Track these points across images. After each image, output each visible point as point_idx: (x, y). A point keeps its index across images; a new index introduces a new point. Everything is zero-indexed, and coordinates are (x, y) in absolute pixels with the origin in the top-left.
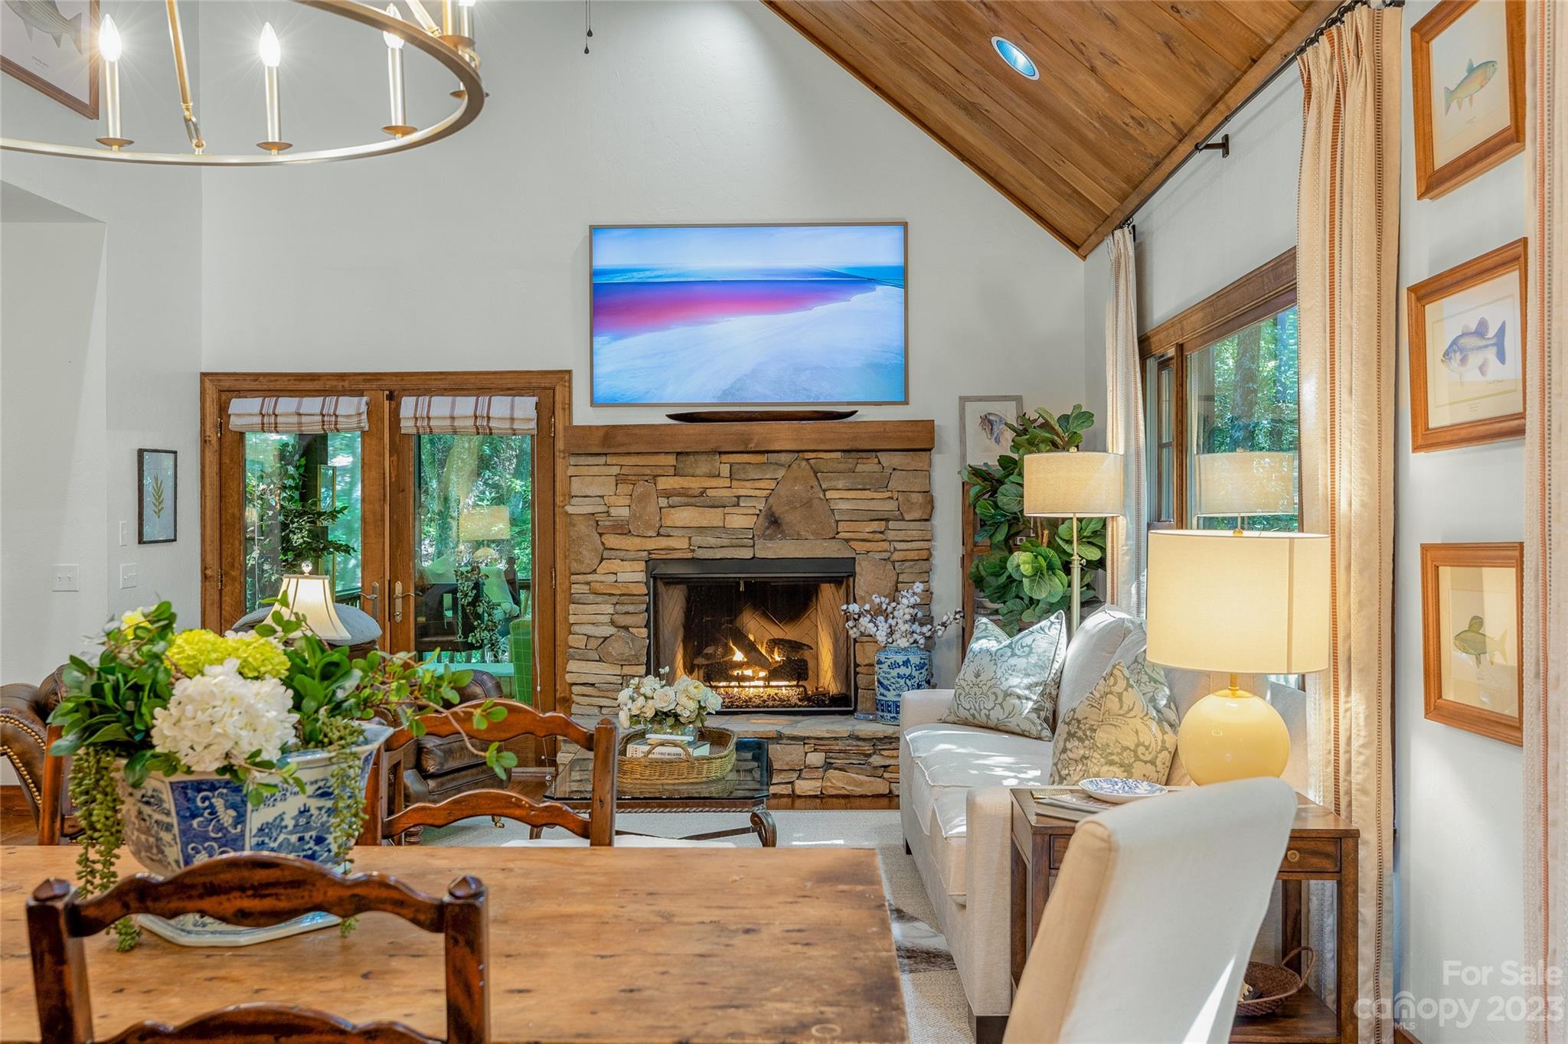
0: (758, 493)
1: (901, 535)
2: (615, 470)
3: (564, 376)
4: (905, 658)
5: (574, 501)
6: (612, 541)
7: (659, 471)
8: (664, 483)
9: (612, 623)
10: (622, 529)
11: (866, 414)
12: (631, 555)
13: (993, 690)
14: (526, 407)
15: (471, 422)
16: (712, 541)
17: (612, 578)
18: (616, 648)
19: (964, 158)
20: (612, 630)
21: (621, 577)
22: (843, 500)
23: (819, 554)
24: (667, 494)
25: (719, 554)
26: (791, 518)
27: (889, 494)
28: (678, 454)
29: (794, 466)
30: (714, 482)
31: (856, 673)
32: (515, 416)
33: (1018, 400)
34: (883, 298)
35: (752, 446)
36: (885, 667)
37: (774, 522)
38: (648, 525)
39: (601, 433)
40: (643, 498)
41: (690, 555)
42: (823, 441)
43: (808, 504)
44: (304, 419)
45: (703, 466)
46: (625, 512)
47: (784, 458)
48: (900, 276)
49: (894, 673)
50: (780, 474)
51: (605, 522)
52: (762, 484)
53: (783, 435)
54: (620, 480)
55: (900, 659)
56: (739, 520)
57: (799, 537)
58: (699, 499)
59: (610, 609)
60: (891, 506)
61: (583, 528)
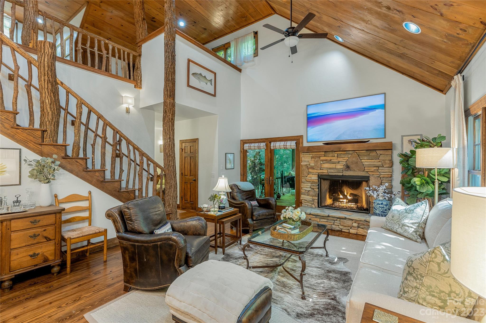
0: (344, 160)
1: (383, 171)
2: (311, 156)
3: (302, 136)
4: (381, 203)
5: (303, 162)
6: (310, 170)
7: (321, 156)
8: (322, 158)
9: (310, 187)
10: (313, 168)
11: (371, 141)
12: (314, 173)
13: (398, 223)
14: (293, 143)
15: (283, 147)
16: (333, 171)
17: (310, 178)
18: (311, 193)
20: (310, 189)
21: (312, 178)
22: (366, 162)
23: (360, 175)
24: (323, 161)
25: (334, 174)
26: (351, 166)
27: (379, 161)
28: (325, 152)
29: (353, 154)
30: (333, 158)
31: (370, 204)
32: (292, 145)
33: (421, 135)
35: (341, 150)
36: (376, 204)
37: (348, 167)
38: (318, 167)
39: (307, 148)
40: (317, 162)
41: (327, 174)
42: (360, 148)
43: (357, 163)
44: (255, 147)
45: (331, 154)
46: (313, 164)
47: (350, 152)
48: (383, 107)
49: (378, 206)
50: (350, 156)
51: (309, 166)
52: (345, 158)
53: (349, 147)
56: (339, 166)
57: (354, 171)
58: (330, 162)
59: (310, 185)
60: (380, 163)
61: (304, 168)
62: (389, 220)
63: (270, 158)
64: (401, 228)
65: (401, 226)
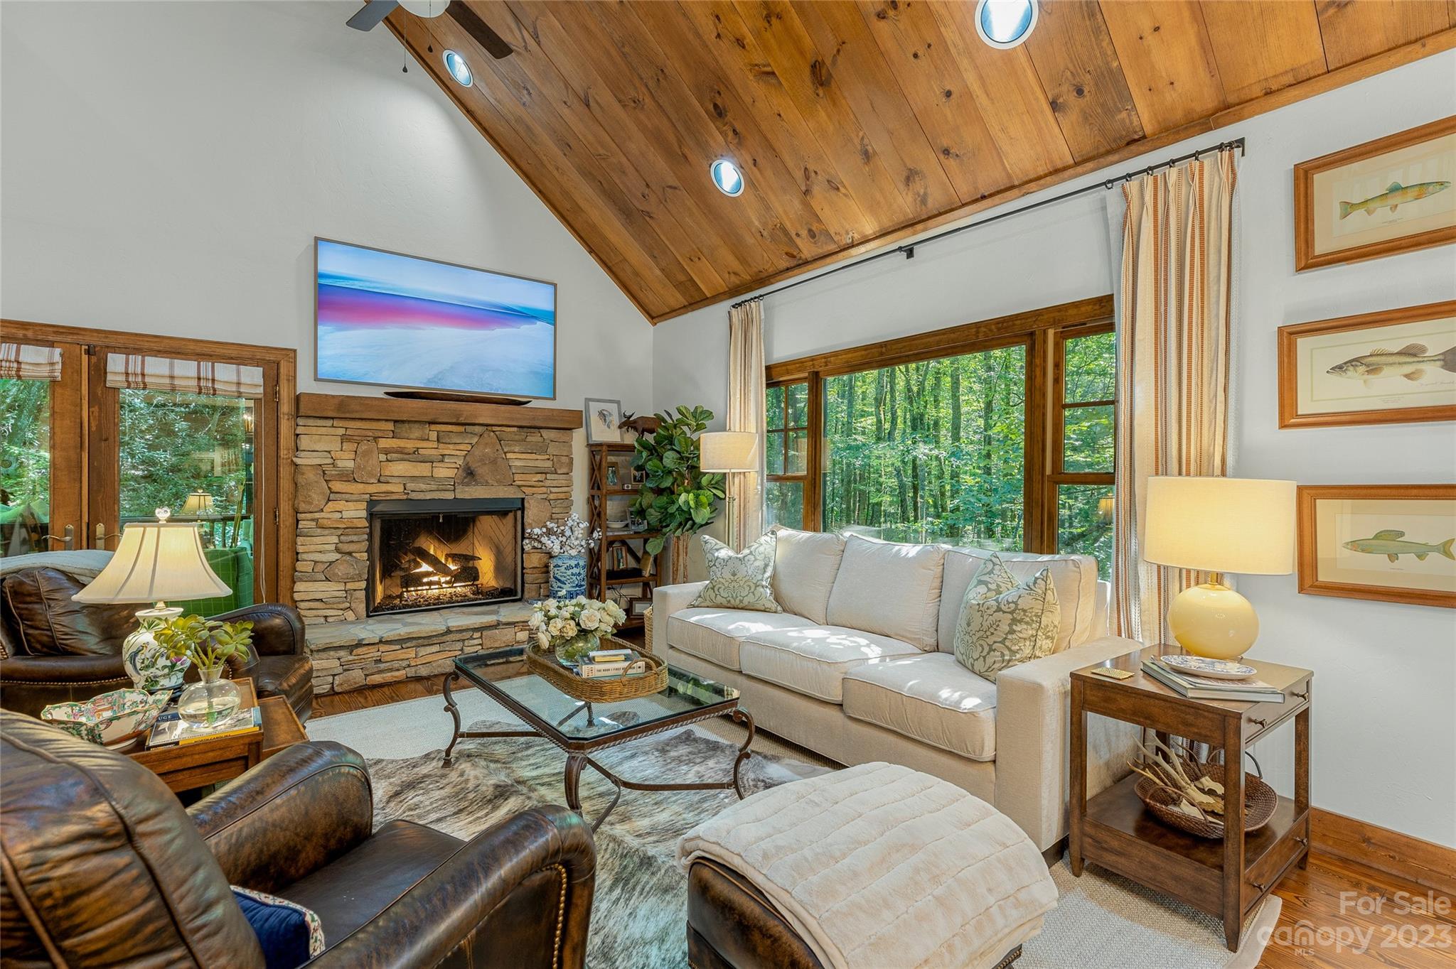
0: (458, 453)
1: (555, 483)
2: (342, 431)
3: (291, 354)
4: (576, 562)
5: (302, 454)
6: (337, 486)
7: (377, 434)
8: (383, 443)
9: (337, 550)
10: (348, 477)
11: (536, 404)
12: (354, 497)
13: (748, 583)
14: (253, 377)
15: (195, 383)
16: (423, 487)
17: (338, 515)
18: (341, 570)
19: (591, 251)
20: (338, 556)
21: (345, 514)
22: (517, 460)
23: (501, 495)
24: (386, 452)
25: (429, 496)
26: (481, 470)
27: (548, 457)
28: (395, 421)
29: (485, 435)
30: (424, 444)
31: (523, 574)
32: (243, 380)
33: (618, 402)
34: (540, 330)
35: (462, 420)
36: (562, 569)
37: (470, 474)
38: (371, 475)
40: (367, 454)
41: (405, 497)
42: (513, 419)
43: (494, 462)
45: (416, 432)
46: (351, 464)
47: (478, 429)
48: (552, 318)
49: (569, 572)
50: (475, 440)
51: (331, 471)
52: (462, 447)
53: (485, 414)
54: (344, 439)
56: (443, 472)
57: (487, 484)
58: (412, 456)
59: (335, 540)
60: (549, 464)
61: (311, 476)
62: (726, 584)
63: (94, 429)
64: (753, 593)
65: (752, 590)
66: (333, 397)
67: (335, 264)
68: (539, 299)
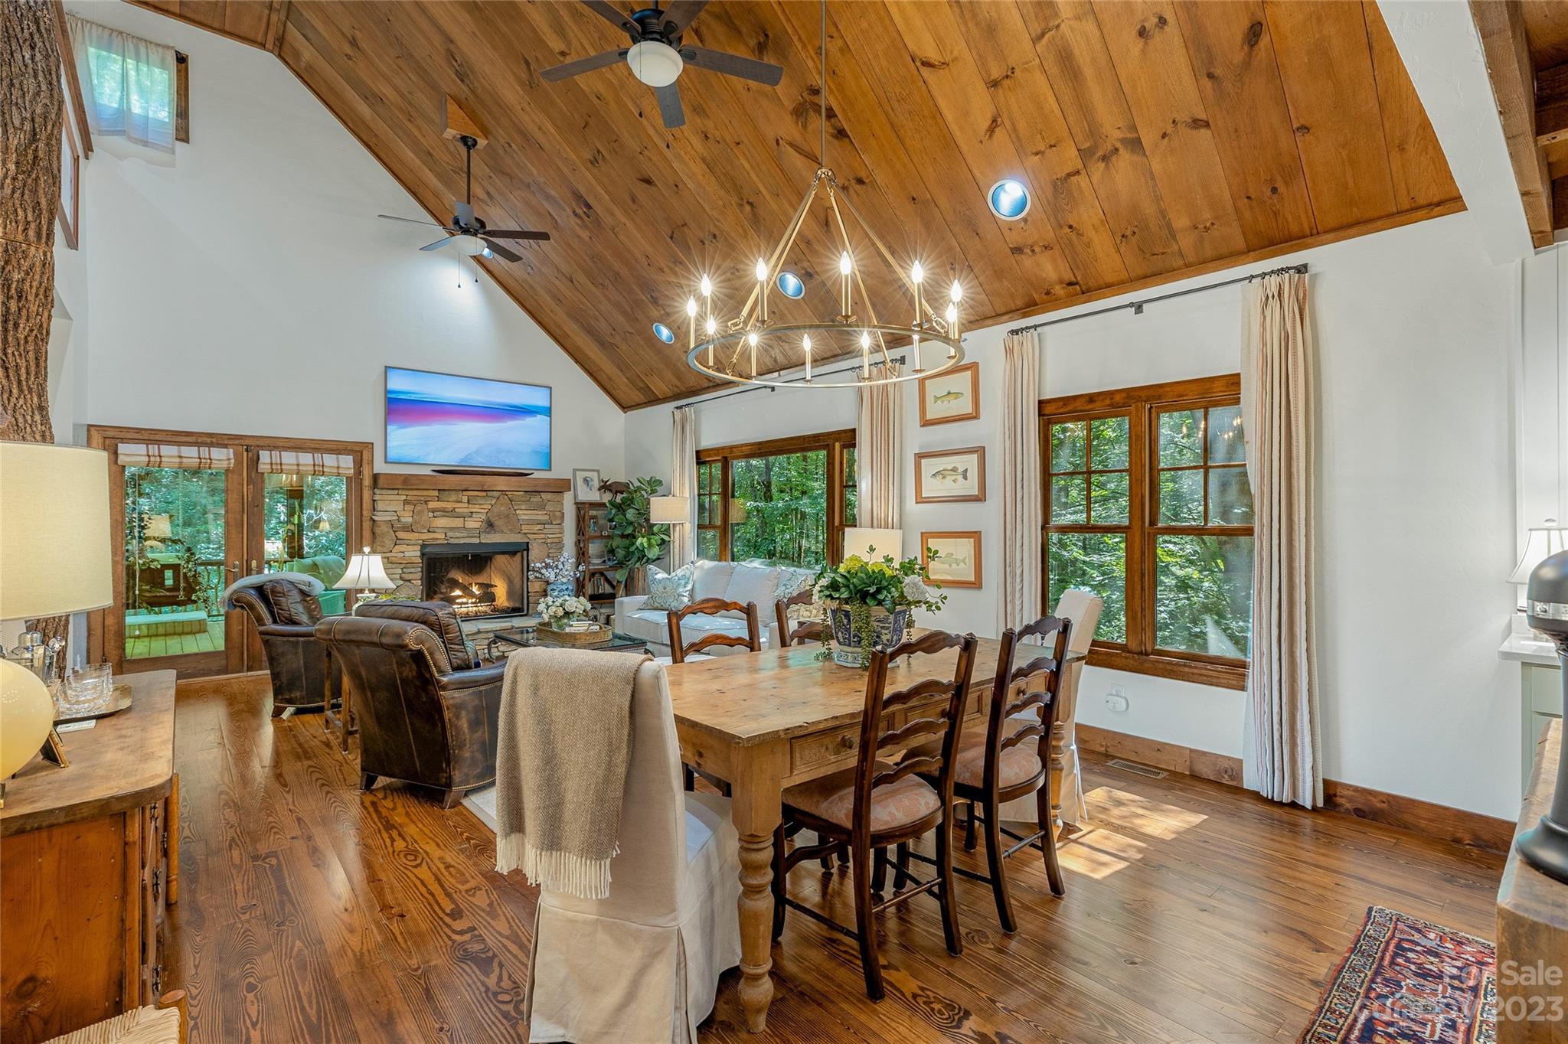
0: (482, 511)
1: (551, 531)
2: (404, 497)
3: (370, 446)
4: (566, 587)
5: (378, 514)
6: (401, 535)
7: (427, 499)
8: (431, 505)
9: (401, 578)
10: (409, 528)
11: (537, 475)
12: (411, 542)
14: (347, 462)
15: (312, 468)
16: (458, 535)
17: (402, 555)
18: (403, 592)
19: (577, 362)
20: (402, 582)
21: (407, 554)
22: (524, 514)
23: (512, 540)
24: (433, 511)
25: (462, 541)
26: (498, 523)
27: (546, 512)
28: (439, 490)
29: (501, 498)
30: (460, 505)
31: (528, 597)
32: (341, 465)
33: (598, 471)
34: (541, 420)
35: (485, 488)
36: (556, 592)
37: (490, 525)
38: (423, 526)
39: (402, 478)
40: (421, 512)
41: (446, 542)
42: (520, 487)
43: (507, 516)
44: (184, 460)
45: (453, 497)
46: (410, 520)
47: (496, 494)
48: (548, 411)
50: (494, 501)
51: (397, 525)
52: (485, 507)
53: (501, 483)
54: (406, 502)
55: (564, 587)
56: (472, 524)
57: (502, 532)
58: (451, 513)
59: (400, 571)
60: (547, 517)
61: (384, 528)
63: (250, 499)
66: (400, 475)
67: (399, 384)
68: (539, 399)
